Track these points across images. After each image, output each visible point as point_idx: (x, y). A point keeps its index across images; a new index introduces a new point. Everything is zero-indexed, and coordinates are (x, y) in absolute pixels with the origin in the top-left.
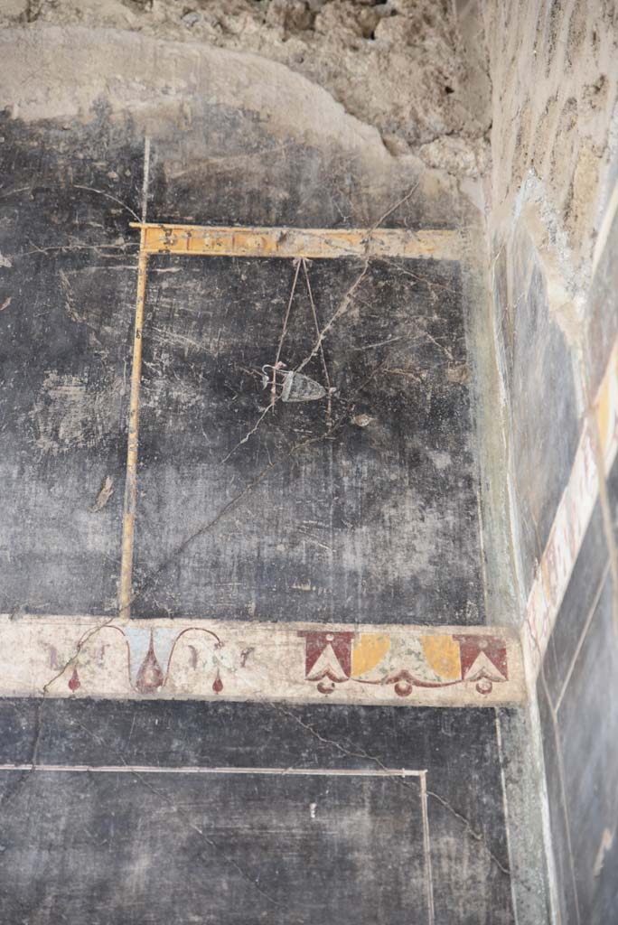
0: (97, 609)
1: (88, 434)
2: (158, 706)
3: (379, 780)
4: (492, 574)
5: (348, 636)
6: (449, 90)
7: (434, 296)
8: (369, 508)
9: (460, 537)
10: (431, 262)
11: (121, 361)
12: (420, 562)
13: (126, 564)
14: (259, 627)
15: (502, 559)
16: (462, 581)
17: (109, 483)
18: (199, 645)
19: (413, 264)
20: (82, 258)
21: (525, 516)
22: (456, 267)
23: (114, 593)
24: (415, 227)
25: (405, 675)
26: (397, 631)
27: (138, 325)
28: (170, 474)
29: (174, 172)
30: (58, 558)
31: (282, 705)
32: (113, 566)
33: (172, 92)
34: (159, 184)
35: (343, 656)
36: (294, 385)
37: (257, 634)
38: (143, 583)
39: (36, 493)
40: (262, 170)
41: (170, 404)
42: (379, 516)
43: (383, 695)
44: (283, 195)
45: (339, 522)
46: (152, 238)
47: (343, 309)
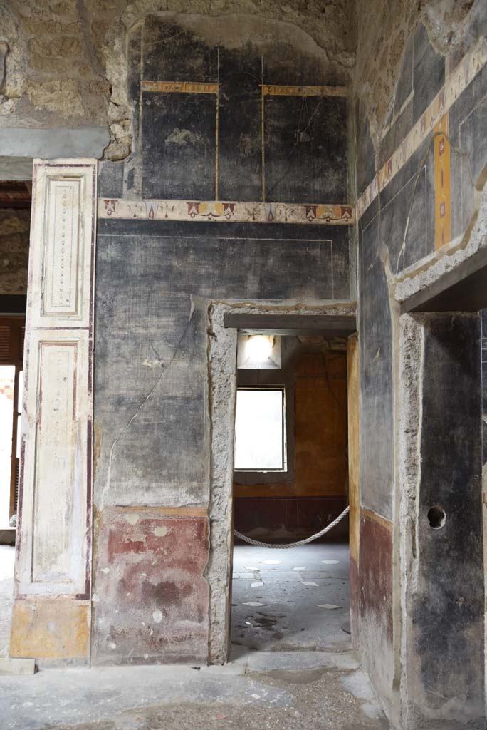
0: (258, 200)
1: (252, 152)
2: (273, 224)
3: (322, 242)
4: (350, 191)
5: (316, 207)
6: (346, 33)
7: (339, 108)
8: (320, 174)
9: (343, 180)
10: (339, 97)
11: (259, 129)
12: (333, 187)
13: (264, 188)
14: (295, 205)
15: (352, 187)
16: (343, 193)
17: (258, 166)
18: (282, 209)
19: (334, 98)
20: (247, 97)
21: (359, 180)
22: (345, 99)
23: (261, 196)
24: (335, 85)
25: (328, 217)
26: (327, 205)
27: (263, 118)
28: (273, 163)
29: (270, 67)
30: (248, 187)
31: (301, 224)
32: (261, 188)
33: (268, 38)
34: (266, 70)
35: (314, 212)
36: (302, 136)
37: (295, 207)
38: (268, 193)
39: (241, 169)
40: (294, 66)
41: (272, 142)
42: (323, 175)
43: (323, 222)
44: (299, 74)
45: (314, 177)
46: (265, 90)
47: (315, 112)
